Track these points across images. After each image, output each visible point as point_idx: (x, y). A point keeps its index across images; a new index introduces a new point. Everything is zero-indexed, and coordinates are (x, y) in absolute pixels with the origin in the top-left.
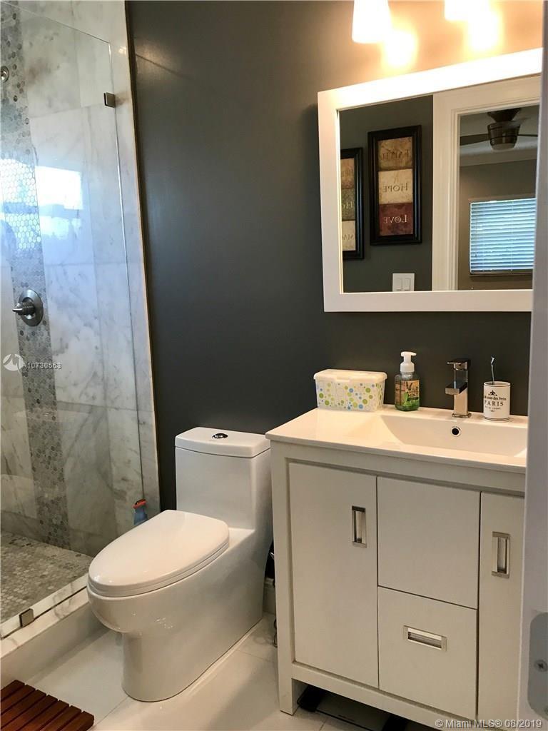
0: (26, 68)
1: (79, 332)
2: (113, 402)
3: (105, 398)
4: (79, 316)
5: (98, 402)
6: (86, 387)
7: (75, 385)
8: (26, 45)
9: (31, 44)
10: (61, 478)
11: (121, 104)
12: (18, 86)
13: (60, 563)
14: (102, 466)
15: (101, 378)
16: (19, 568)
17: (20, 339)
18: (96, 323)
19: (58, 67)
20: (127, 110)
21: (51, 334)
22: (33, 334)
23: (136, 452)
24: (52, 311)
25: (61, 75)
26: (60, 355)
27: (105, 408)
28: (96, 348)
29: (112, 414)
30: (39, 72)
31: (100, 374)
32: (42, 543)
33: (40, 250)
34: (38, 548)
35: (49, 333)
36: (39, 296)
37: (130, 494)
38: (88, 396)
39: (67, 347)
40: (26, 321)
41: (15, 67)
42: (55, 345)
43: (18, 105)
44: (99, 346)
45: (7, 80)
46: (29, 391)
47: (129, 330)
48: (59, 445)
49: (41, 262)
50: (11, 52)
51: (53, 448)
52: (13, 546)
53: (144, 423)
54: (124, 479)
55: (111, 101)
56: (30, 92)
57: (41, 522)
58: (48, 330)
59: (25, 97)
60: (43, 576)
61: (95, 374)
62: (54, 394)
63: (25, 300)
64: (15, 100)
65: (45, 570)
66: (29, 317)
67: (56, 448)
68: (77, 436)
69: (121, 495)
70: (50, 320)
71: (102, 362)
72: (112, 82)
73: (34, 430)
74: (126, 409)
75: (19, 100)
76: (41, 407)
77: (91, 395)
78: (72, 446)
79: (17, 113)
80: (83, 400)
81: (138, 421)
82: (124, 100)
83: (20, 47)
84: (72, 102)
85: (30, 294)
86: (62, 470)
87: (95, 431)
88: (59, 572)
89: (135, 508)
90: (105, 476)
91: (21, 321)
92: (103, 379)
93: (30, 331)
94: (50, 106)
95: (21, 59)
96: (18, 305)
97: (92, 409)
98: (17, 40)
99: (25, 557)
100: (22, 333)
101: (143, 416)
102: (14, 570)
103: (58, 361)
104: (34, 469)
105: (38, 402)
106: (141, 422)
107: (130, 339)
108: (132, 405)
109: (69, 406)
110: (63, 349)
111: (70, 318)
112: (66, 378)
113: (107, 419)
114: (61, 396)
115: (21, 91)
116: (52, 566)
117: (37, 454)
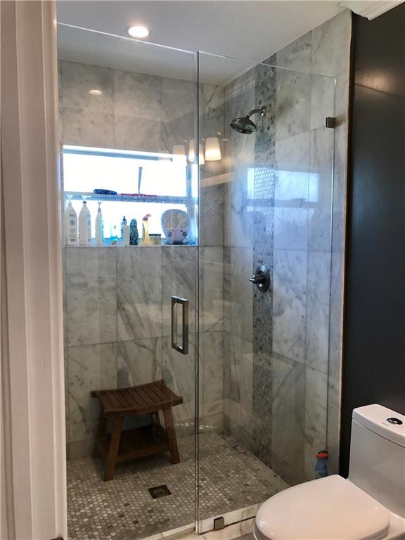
0: (277, 105)
1: (292, 302)
2: (311, 362)
3: (305, 358)
4: (293, 290)
5: (300, 360)
6: (292, 346)
7: (286, 342)
8: (278, 89)
9: (282, 88)
10: (270, 411)
11: (340, 124)
12: (271, 119)
13: (261, 478)
14: (298, 412)
15: (304, 340)
16: (233, 471)
17: (254, 299)
18: (304, 297)
19: (298, 102)
20: (343, 130)
21: (274, 300)
22: (262, 298)
23: (324, 408)
24: (276, 284)
25: (299, 108)
26: (278, 317)
27: (305, 366)
28: (303, 317)
29: (309, 371)
30: (286, 106)
31: (303, 337)
32: (253, 455)
33: (273, 238)
34: (250, 459)
35: (272, 299)
36: (268, 271)
37: (317, 441)
38: (293, 353)
39: (283, 312)
40: (258, 287)
41: (270, 105)
42: (275, 309)
43: (270, 132)
44: (304, 315)
45: (265, 115)
46: (256, 338)
47: (328, 307)
48: (271, 384)
49: (272, 247)
50: (268, 95)
51: (267, 386)
52: (234, 451)
53: (333, 387)
54: (313, 428)
55: (332, 123)
56: (278, 123)
57: (255, 439)
58: (272, 296)
59: (274, 127)
60: (246, 485)
61: (300, 338)
62: (271, 345)
63: (259, 272)
64: (268, 129)
65: (249, 480)
66: (261, 285)
67: (269, 386)
68: (283, 382)
69: (310, 440)
70: (274, 289)
71: (305, 328)
72: (335, 109)
73: (256, 369)
74: (319, 371)
75: (271, 129)
76: (262, 352)
77: (296, 353)
78: (279, 389)
79: (268, 139)
80: (290, 355)
81: (328, 384)
82: (342, 121)
83: (275, 91)
84: (305, 127)
85: (263, 269)
86: (271, 404)
87: (296, 382)
88: (258, 485)
89: (317, 457)
90: (300, 420)
91: (256, 287)
92: (305, 342)
93: (260, 296)
94: (289, 130)
95: (275, 100)
96: (254, 276)
97: (296, 364)
98: (273, 86)
99: (239, 463)
100: (255, 296)
101: (332, 380)
102: (230, 471)
103: (277, 320)
104: (254, 398)
105: (261, 348)
106: (330, 385)
107: (328, 314)
108: (324, 368)
109: (280, 357)
110: (281, 313)
111: (287, 290)
112: (281, 335)
113: (305, 374)
114: (275, 348)
115: (273, 122)
116: (254, 478)
117: (257, 387)
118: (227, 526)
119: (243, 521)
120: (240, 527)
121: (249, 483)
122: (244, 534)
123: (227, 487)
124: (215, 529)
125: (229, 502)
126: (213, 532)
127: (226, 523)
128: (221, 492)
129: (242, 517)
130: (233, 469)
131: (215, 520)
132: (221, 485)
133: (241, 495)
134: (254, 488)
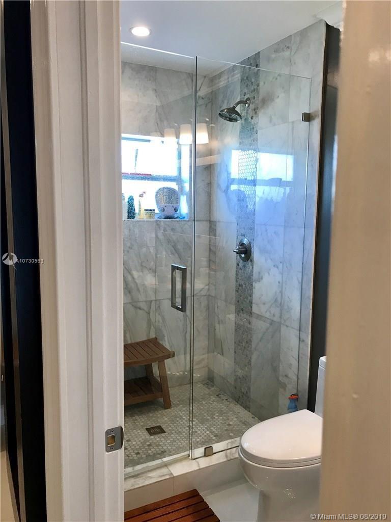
0: (260, 98)
1: (270, 270)
2: (285, 321)
3: (281, 317)
4: (271, 260)
5: (276, 319)
6: (270, 307)
7: (264, 304)
8: (261, 84)
9: (264, 83)
10: (250, 363)
11: (314, 119)
12: (255, 110)
13: (241, 419)
14: (274, 361)
15: (280, 303)
16: (217, 414)
17: (237, 268)
18: (281, 266)
19: (278, 97)
20: (317, 124)
21: (254, 268)
22: (244, 266)
23: (296, 359)
24: (256, 254)
25: (279, 102)
26: (258, 283)
27: (280, 323)
28: (279, 282)
29: (283, 329)
30: (267, 100)
31: (279, 299)
32: (234, 402)
33: (254, 214)
34: (231, 404)
35: (253, 268)
36: (250, 243)
37: (289, 387)
38: (270, 313)
39: (262, 278)
40: (241, 257)
41: (254, 98)
42: (255, 276)
43: (253, 122)
44: (281, 281)
45: (249, 106)
46: (238, 302)
47: (301, 274)
48: (251, 341)
49: (253, 222)
50: (252, 88)
51: (247, 342)
52: (218, 398)
53: (303, 341)
54: (286, 376)
55: (307, 117)
56: (261, 114)
57: (236, 388)
58: (252, 265)
59: (257, 116)
60: (229, 425)
61: (276, 300)
62: (251, 307)
63: (242, 244)
64: (252, 118)
65: (231, 421)
66: (243, 256)
67: (249, 342)
68: (262, 338)
69: (284, 386)
70: (254, 259)
71: (281, 292)
72: (310, 105)
73: (238, 327)
74: (293, 328)
75: (254, 118)
76: (243, 313)
77: (272, 312)
78: (258, 343)
79: (252, 127)
80: (267, 315)
81: (300, 339)
82: (316, 116)
83: (258, 85)
84: (284, 119)
85: (245, 241)
86: (251, 358)
87: (272, 337)
88: (239, 425)
89: (289, 398)
90: (275, 369)
91: (239, 257)
92: (281, 303)
93: (243, 264)
94: (271, 121)
95: (258, 93)
96: (237, 248)
97: (272, 323)
98: (257, 81)
99: (222, 408)
100: (238, 265)
101: (303, 336)
102: (214, 414)
103: (257, 286)
104: (235, 352)
105: (242, 310)
106: (301, 339)
107: (300, 280)
108: (297, 325)
109: (259, 317)
110: (260, 279)
111: (266, 260)
112: (259, 298)
113: (280, 331)
114: (255, 309)
115: (256, 113)
116: (236, 419)
117: (238, 343)
118: (215, 453)
119: (228, 449)
120: (226, 453)
121: (231, 423)
122: (229, 459)
123: (212, 427)
124: (205, 456)
125: (214, 438)
126: (204, 458)
127: (214, 451)
128: (208, 430)
129: (228, 447)
130: (217, 413)
131: (205, 449)
132: (208, 425)
133: (225, 432)
134: (235, 427)
